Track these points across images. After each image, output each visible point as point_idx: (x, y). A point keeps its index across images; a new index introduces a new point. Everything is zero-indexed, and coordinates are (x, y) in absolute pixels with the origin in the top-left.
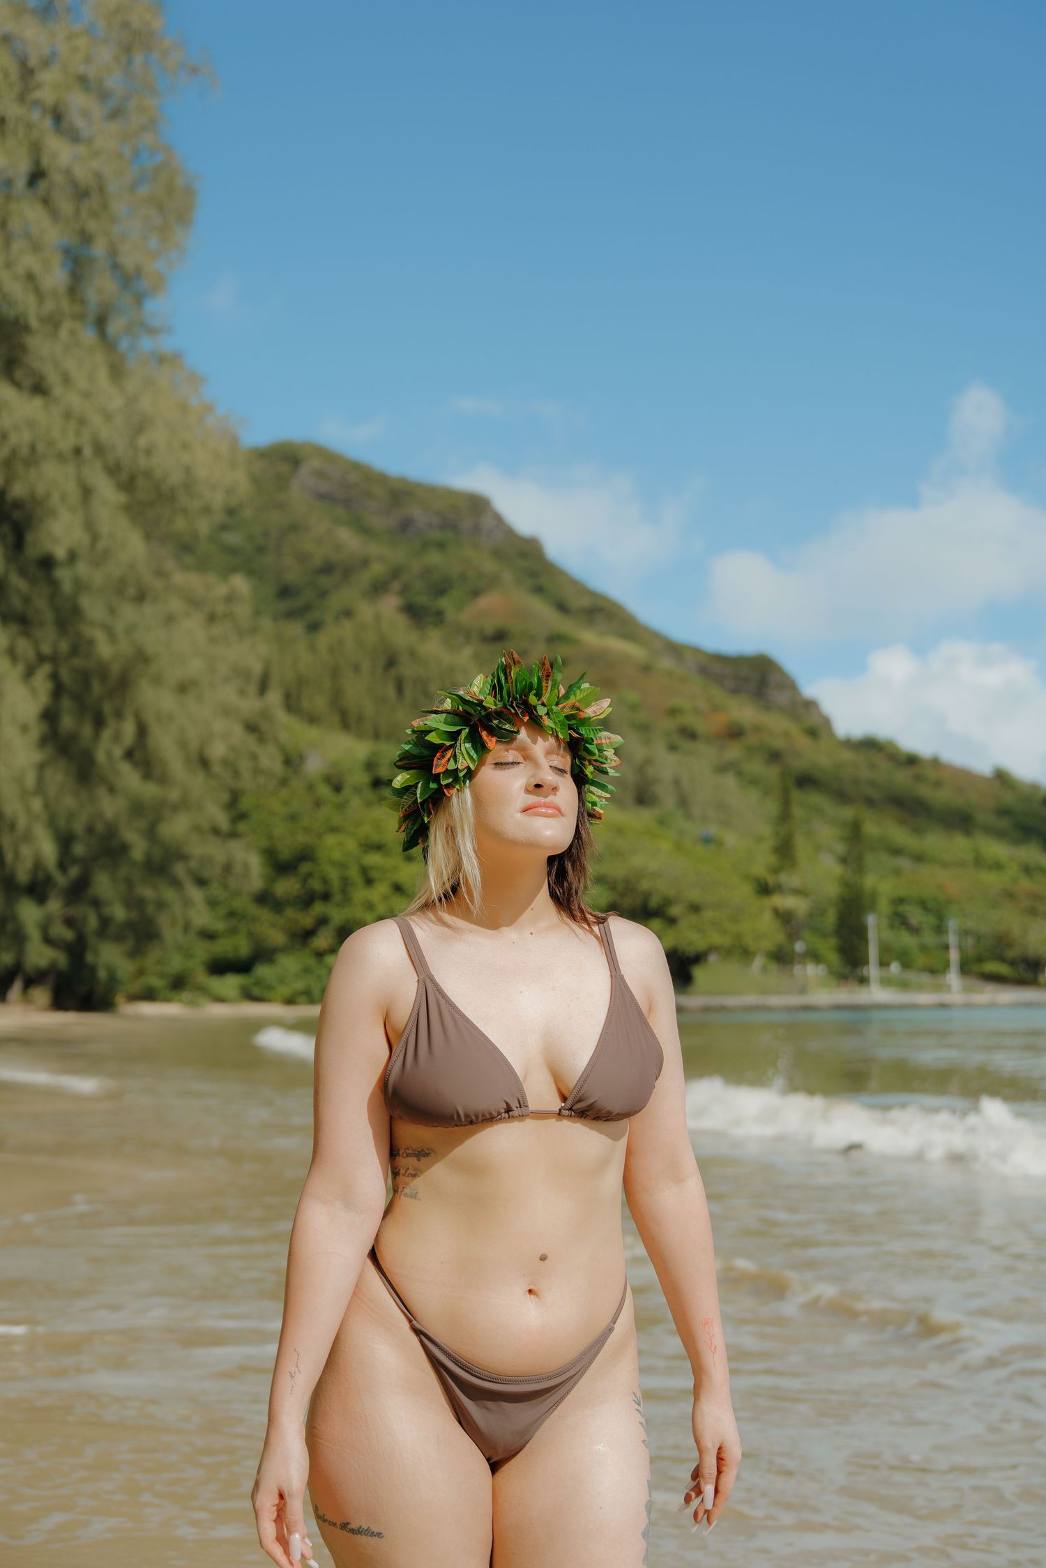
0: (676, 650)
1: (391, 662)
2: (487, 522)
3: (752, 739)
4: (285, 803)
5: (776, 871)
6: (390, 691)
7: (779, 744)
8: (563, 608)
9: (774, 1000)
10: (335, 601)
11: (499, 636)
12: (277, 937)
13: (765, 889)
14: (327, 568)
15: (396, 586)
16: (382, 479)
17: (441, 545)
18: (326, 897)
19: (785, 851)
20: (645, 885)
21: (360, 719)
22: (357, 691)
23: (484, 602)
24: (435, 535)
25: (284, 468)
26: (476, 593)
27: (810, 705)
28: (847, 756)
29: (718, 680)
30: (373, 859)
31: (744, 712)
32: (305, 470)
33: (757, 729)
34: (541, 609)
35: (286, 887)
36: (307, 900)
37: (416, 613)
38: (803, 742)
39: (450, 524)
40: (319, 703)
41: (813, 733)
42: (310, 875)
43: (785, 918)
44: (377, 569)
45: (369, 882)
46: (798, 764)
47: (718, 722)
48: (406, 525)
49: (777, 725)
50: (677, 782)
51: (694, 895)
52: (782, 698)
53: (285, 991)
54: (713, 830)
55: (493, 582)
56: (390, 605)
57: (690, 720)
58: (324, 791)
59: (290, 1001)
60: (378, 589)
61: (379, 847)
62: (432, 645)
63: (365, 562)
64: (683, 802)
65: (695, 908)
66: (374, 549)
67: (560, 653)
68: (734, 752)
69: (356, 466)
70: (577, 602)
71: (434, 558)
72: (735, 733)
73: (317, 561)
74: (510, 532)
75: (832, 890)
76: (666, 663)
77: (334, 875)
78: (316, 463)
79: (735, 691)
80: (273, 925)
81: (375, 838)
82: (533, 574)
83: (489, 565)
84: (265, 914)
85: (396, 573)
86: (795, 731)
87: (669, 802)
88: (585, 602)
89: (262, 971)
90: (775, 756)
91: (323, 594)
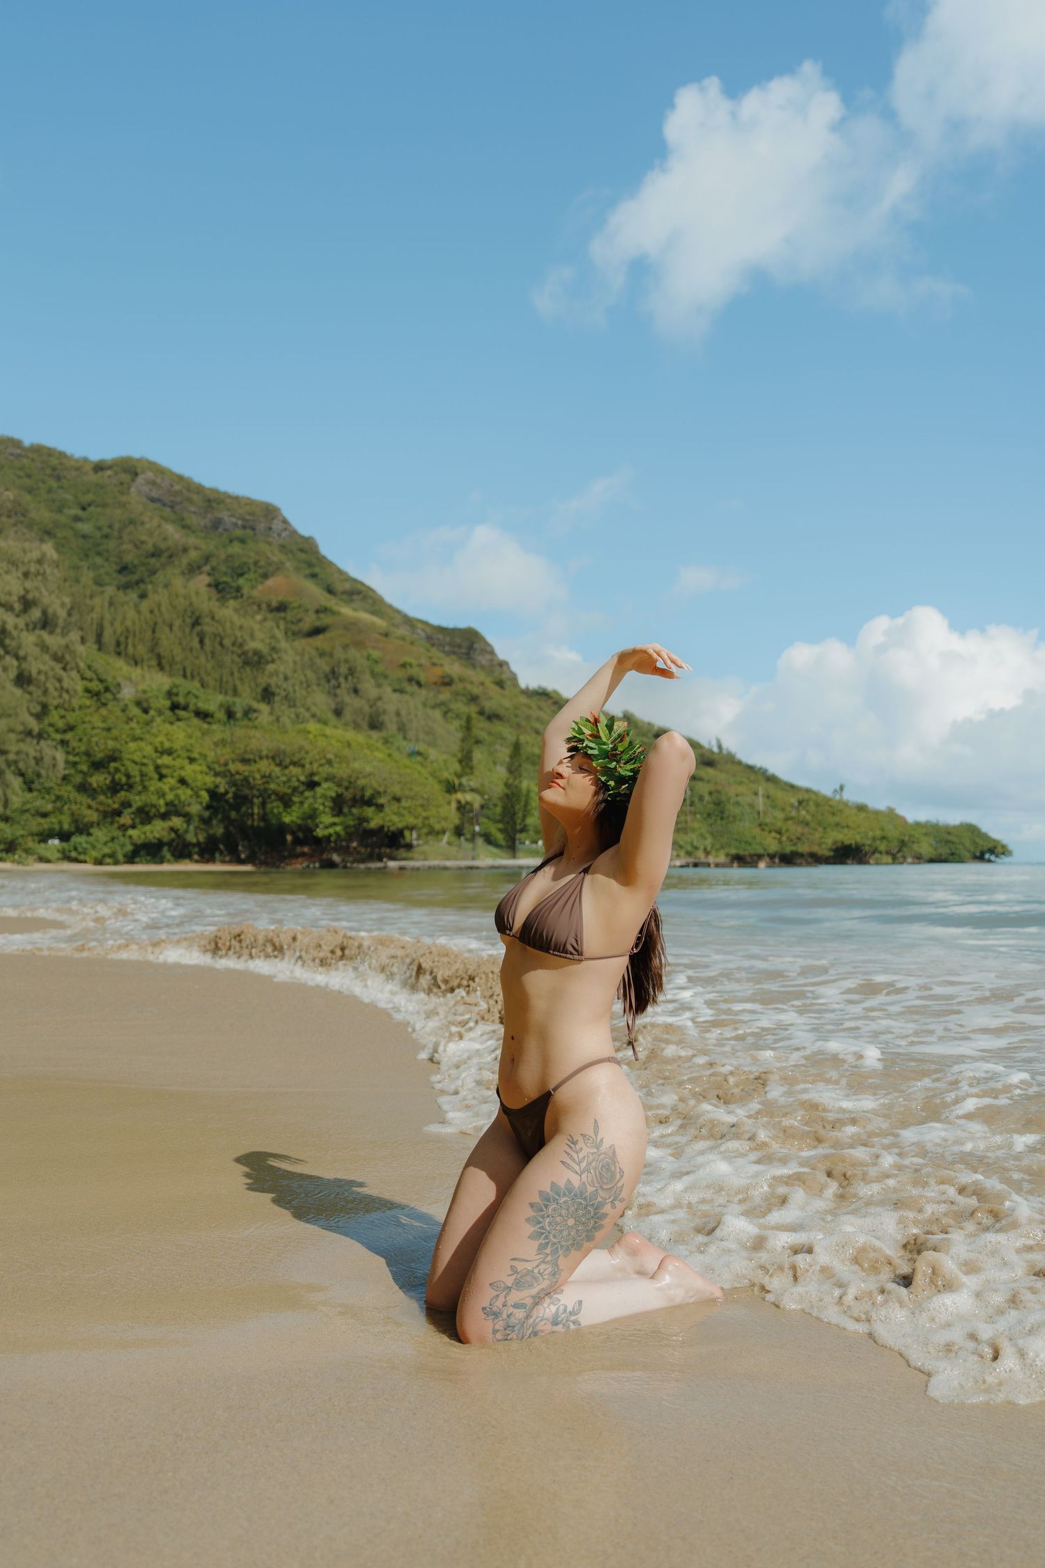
0: (410, 622)
1: (196, 622)
2: (277, 525)
3: (458, 687)
4: (104, 720)
5: (459, 776)
6: (195, 643)
7: (476, 690)
8: (330, 591)
9: (448, 863)
10: (160, 577)
11: (282, 608)
12: (93, 816)
13: (451, 788)
14: (156, 553)
15: (207, 568)
16: (199, 489)
17: (243, 541)
18: (130, 787)
19: (466, 761)
20: (361, 782)
21: (172, 663)
22: (168, 642)
23: (270, 582)
24: (239, 532)
25: (126, 478)
26: (265, 576)
27: (503, 664)
28: (523, 699)
29: (440, 646)
30: (166, 760)
31: (454, 668)
32: (140, 479)
33: (461, 680)
34: (314, 591)
35: (98, 779)
36: (115, 788)
37: (219, 588)
38: (493, 690)
39: (249, 526)
40: (142, 650)
41: (500, 684)
42: (117, 770)
43: (462, 808)
44: (193, 555)
45: (161, 777)
46: (488, 705)
47: (437, 673)
48: (217, 524)
49: (476, 678)
50: (398, 714)
51: (396, 790)
52: (483, 660)
53: (94, 854)
54: (421, 747)
55: (279, 567)
56: (202, 580)
57: (414, 671)
58: (135, 711)
59: (99, 862)
60: (193, 569)
61: (169, 752)
62: (228, 612)
63: (185, 550)
64: (402, 728)
65: (397, 799)
66: (192, 540)
67: (326, 620)
68: (445, 695)
69: (181, 478)
70: (339, 587)
71: (236, 548)
72: (447, 682)
73: (149, 547)
74: (294, 533)
75: (499, 790)
76: (403, 631)
77: (134, 771)
78: (150, 475)
79: (448, 654)
80: (89, 807)
81: (167, 745)
82: (310, 565)
83: (277, 557)
84: (84, 799)
85: (207, 559)
86: (488, 682)
87: (392, 727)
88: (347, 586)
89: (78, 839)
90: (474, 699)
91: (153, 572)
